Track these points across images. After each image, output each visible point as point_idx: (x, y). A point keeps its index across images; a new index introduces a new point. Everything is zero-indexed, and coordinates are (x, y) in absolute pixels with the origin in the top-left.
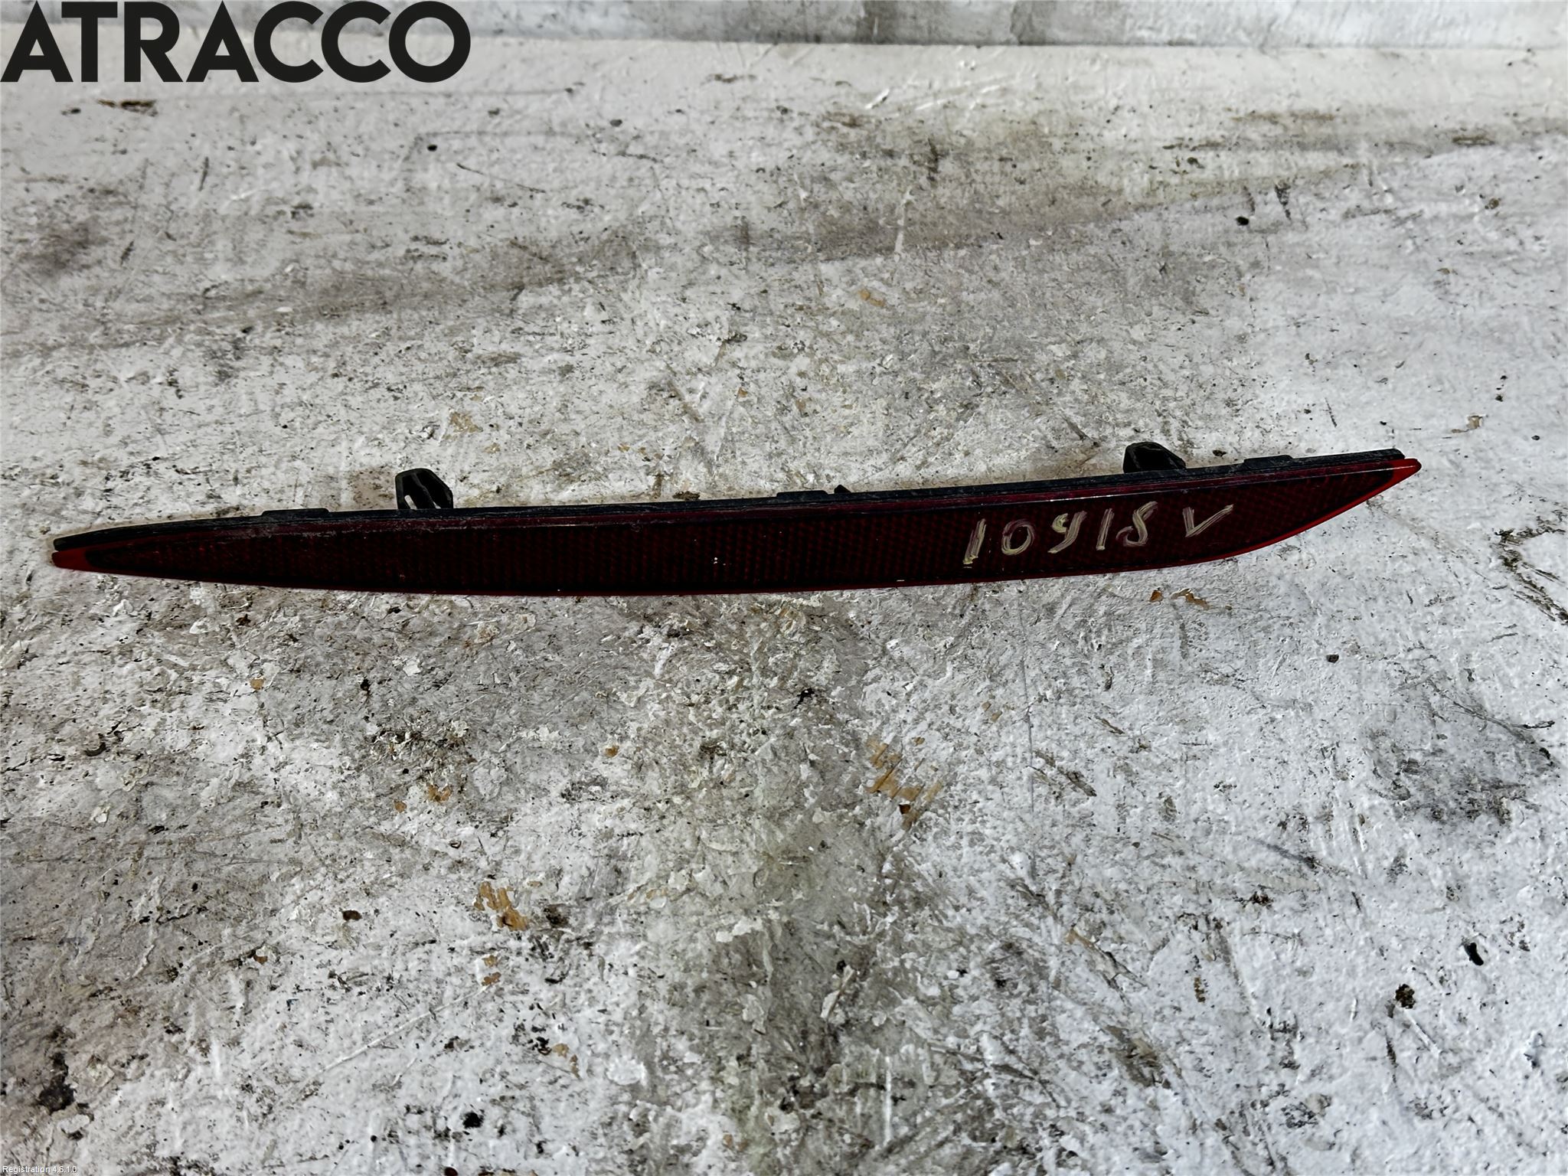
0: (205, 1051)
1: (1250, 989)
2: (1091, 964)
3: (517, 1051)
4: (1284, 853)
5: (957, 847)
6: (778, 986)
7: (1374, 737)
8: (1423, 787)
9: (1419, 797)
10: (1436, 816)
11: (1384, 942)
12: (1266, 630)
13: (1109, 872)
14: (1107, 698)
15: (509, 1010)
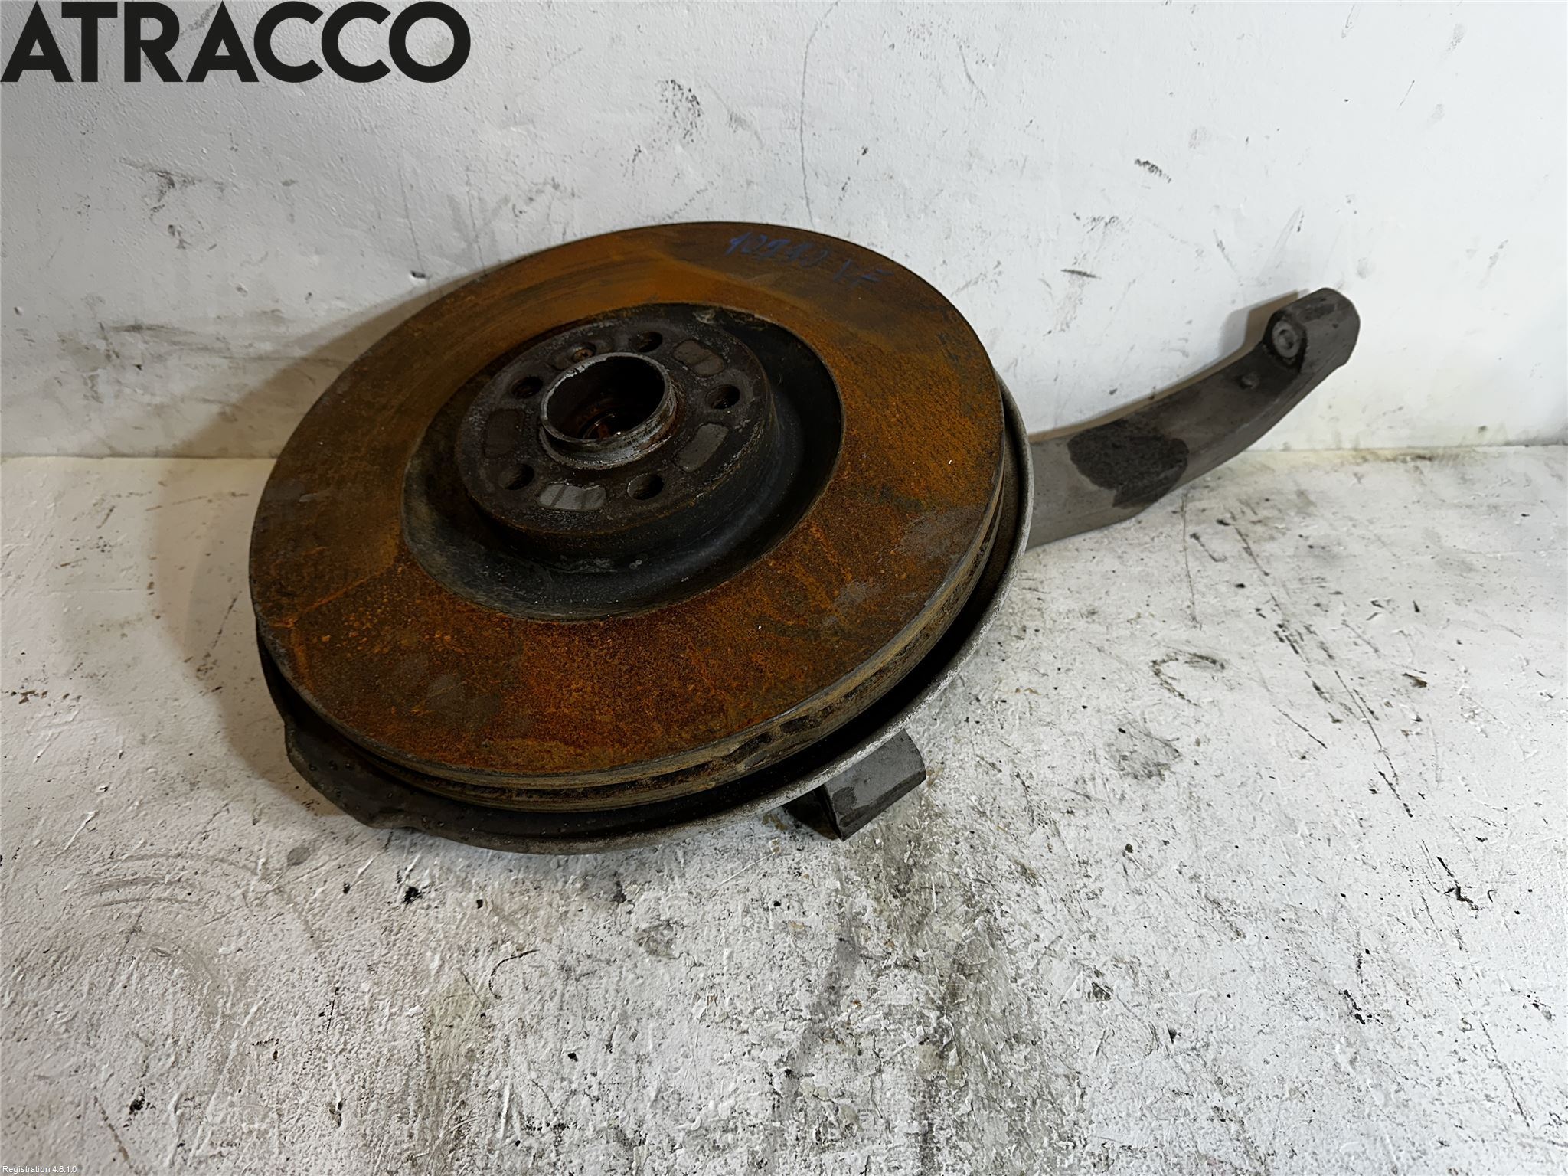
0: (673, 879)
1: (1069, 847)
2: (1007, 839)
3: (790, 877)
4: (1078, 794)
5: (949, 794)
6: (886, 849)
7: (1109, 746)
8: (1129, 766)
9: (1129, 770)
10: (1136, 777)
11: (1118, 827)
12: (1063, 703)
13: (1010, 803)
14: (1003, 731)
15: (784, 862)
